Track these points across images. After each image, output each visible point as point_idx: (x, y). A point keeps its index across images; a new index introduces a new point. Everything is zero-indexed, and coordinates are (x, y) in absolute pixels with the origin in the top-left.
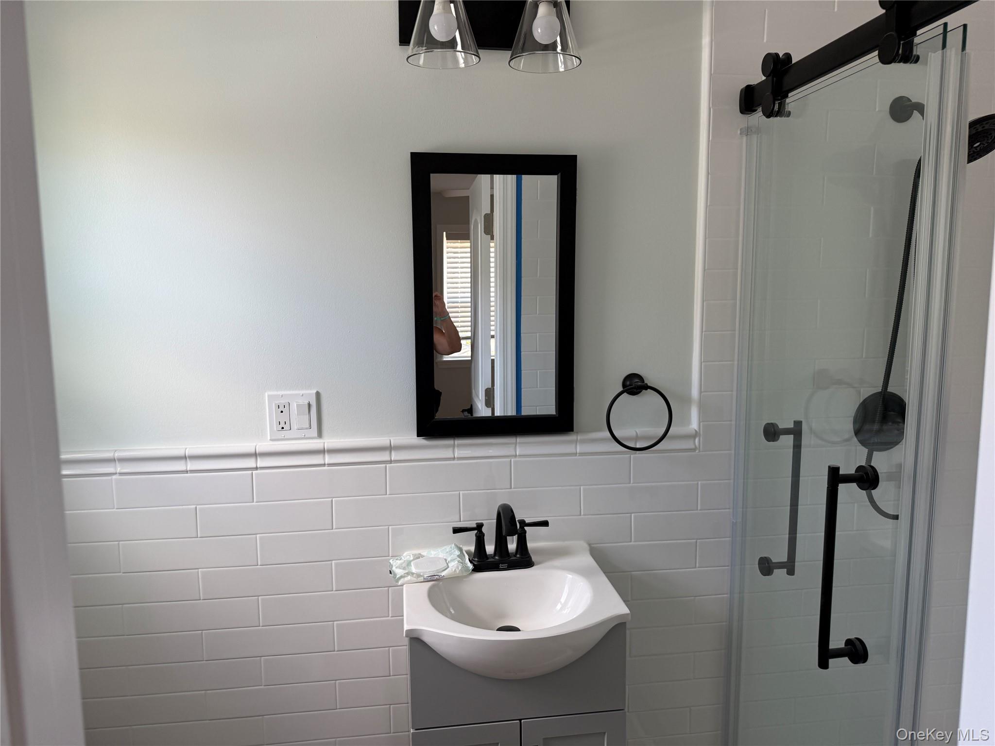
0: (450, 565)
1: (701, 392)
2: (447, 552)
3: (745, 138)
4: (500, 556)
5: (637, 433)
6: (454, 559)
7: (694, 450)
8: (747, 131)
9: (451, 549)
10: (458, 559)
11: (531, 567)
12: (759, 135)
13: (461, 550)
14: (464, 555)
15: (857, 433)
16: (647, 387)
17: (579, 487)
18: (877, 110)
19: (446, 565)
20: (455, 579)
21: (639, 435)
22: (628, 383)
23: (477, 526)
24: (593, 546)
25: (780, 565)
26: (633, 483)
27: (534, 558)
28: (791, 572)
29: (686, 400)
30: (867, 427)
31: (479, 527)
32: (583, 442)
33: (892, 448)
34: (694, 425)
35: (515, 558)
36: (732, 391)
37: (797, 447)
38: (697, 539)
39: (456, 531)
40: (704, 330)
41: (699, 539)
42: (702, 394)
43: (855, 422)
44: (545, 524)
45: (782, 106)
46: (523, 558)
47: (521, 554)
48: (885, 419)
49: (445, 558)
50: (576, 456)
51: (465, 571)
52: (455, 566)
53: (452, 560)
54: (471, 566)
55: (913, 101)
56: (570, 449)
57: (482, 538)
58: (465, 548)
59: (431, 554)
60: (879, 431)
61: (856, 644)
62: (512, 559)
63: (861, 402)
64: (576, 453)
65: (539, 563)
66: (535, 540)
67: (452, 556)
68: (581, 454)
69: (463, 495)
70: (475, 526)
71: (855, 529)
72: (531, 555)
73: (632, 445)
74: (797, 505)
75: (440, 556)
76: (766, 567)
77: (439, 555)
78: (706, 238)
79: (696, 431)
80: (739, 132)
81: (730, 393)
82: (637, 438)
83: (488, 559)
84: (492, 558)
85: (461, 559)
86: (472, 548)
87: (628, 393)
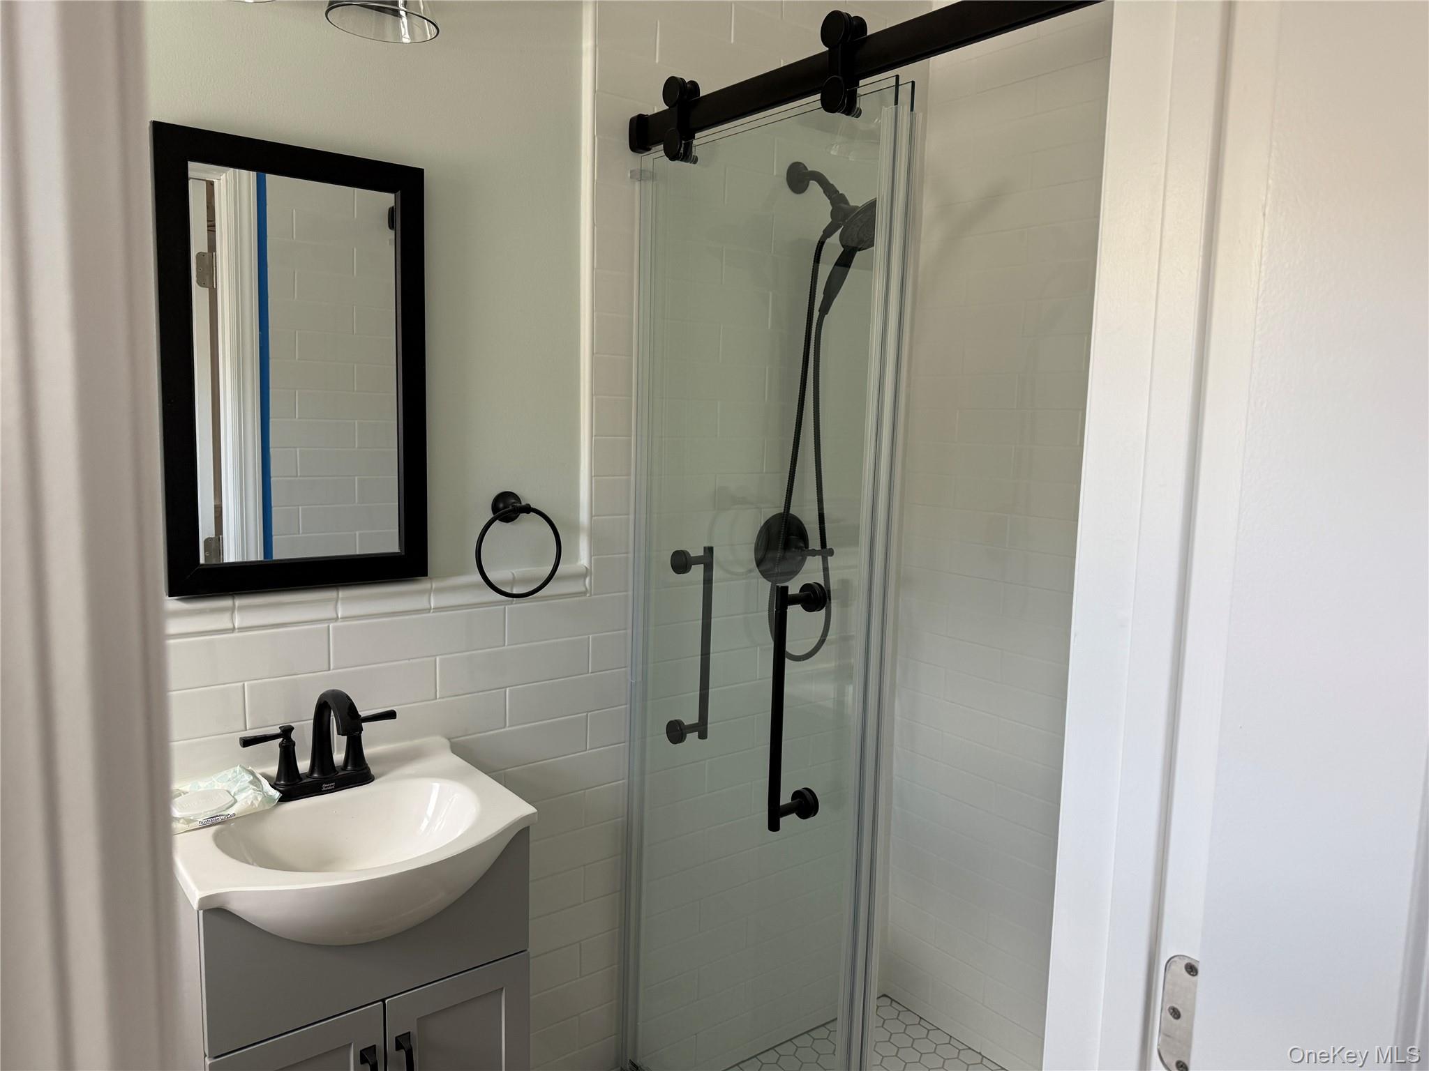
0: (240, 797)
1: (591, 516)
2: (229, 780)
3: (637, 184)
4: (322, 772)
5: (513, 574)
6: (245, 788)
7: (584, 593)
8: (641, 176)
9: (235, 774)
10: (251, 786)
11: (372, 781)
12: (655, 183)
13: (252, 773)
14: (259, 781)
15: (759, 563)
16: (528, 509)
17: (433, 659)
18: (775, 174)
19: (232, 798)
20: (253, 817)
21: (516, 577)
22: (501, 505)
23: (282, 731)
24: (453, 740)
25: (692, 728)
26: (508, 645)
27: (373, 770)
28: (703, 735)
29: (575, 528)
30: (770, 555)
31: (286, 732)
32: (440, 591)
33: (792, 578)
34: (584, 560)
35: (309, 780)
36: (628, 514)
37: (708, 582)
38: (588, 712)
39: (247, 742)
40: (594, 434)
41: (590, 712)
42: (593, 518)
43: (757, 550)
44: (391, 715)
45: (689, 147)
46: (358, 771)
47: (354, 765)
48: (787, 546)
49: (226, 789)
50: (429, 612)
51: (267, 803)
52: (251, 796)
53: (240, 791)
54: (277, 795)
55: (809, 169)
56: (420, 603)
57: (292, 749)
58: (258, 771)
59: (199, 787)
60: (783, 558)
61: (808, 797)
62: (339, 774)
63: (762, 524)
64: (430, 609)
65: (381, 775)
66: (375, 742)
67: (239, 784)
68: (437, 609)
69: (251, 687)
70: (279, 731)
71: (758, 677)
72: (369, 765)
73: (507, 590)
74: (709, 654)
75: (216, 788)
76: (676, 732)
77: (214, 786)
78: (593, 312)
79: (586, 568)
80: (629, 175)
81: (626, 516)
82: (514, 582)
83: (301, 779)
84: (307, 777)
85: (256, 786)
86: (273, 770)
87: (500, 520)
